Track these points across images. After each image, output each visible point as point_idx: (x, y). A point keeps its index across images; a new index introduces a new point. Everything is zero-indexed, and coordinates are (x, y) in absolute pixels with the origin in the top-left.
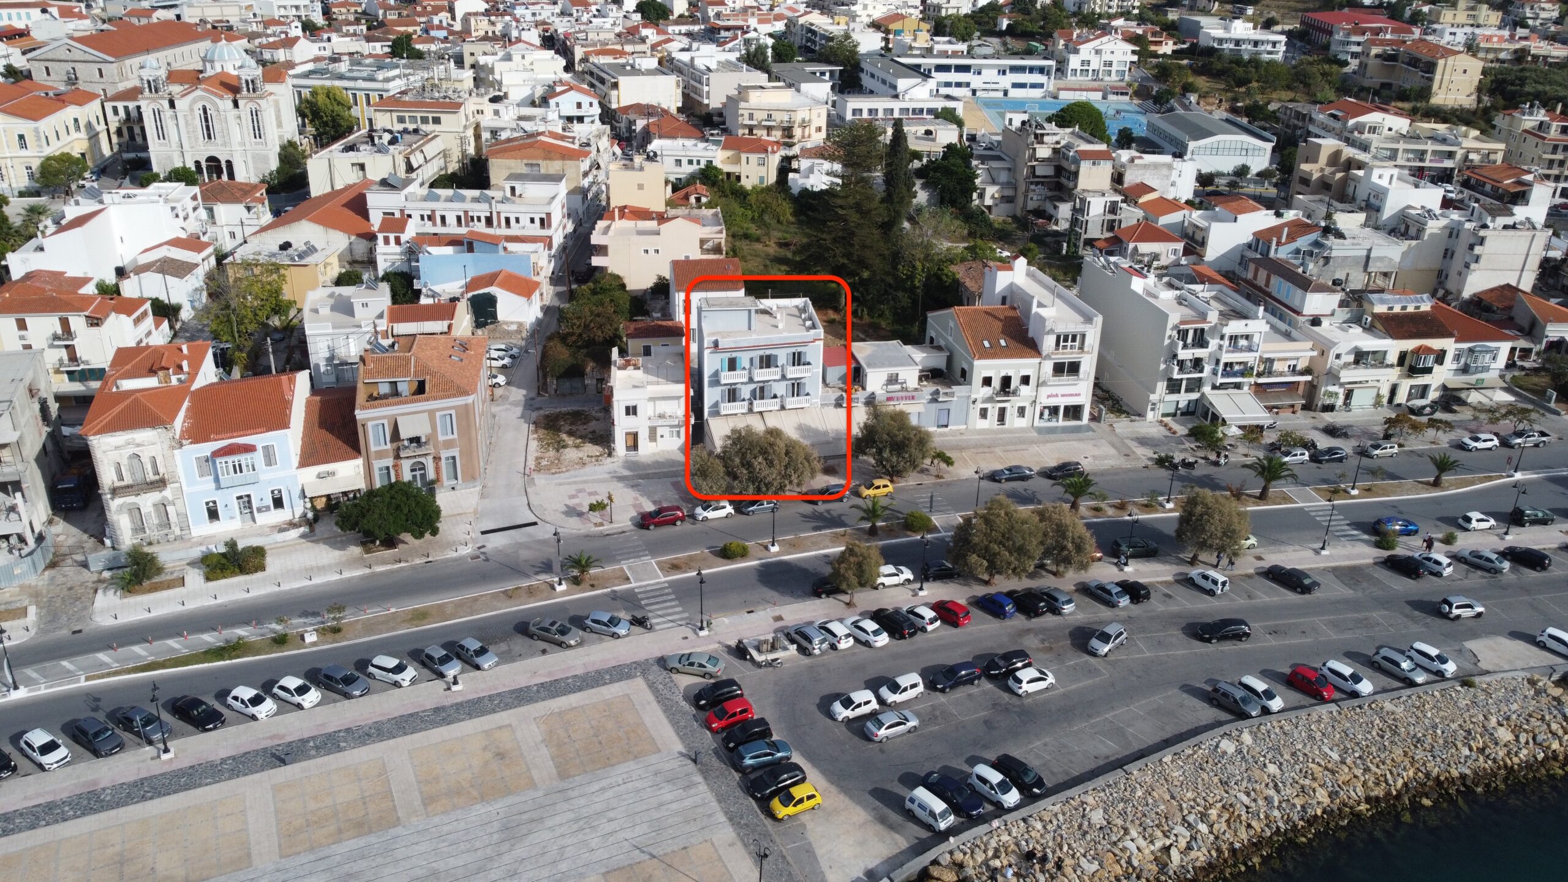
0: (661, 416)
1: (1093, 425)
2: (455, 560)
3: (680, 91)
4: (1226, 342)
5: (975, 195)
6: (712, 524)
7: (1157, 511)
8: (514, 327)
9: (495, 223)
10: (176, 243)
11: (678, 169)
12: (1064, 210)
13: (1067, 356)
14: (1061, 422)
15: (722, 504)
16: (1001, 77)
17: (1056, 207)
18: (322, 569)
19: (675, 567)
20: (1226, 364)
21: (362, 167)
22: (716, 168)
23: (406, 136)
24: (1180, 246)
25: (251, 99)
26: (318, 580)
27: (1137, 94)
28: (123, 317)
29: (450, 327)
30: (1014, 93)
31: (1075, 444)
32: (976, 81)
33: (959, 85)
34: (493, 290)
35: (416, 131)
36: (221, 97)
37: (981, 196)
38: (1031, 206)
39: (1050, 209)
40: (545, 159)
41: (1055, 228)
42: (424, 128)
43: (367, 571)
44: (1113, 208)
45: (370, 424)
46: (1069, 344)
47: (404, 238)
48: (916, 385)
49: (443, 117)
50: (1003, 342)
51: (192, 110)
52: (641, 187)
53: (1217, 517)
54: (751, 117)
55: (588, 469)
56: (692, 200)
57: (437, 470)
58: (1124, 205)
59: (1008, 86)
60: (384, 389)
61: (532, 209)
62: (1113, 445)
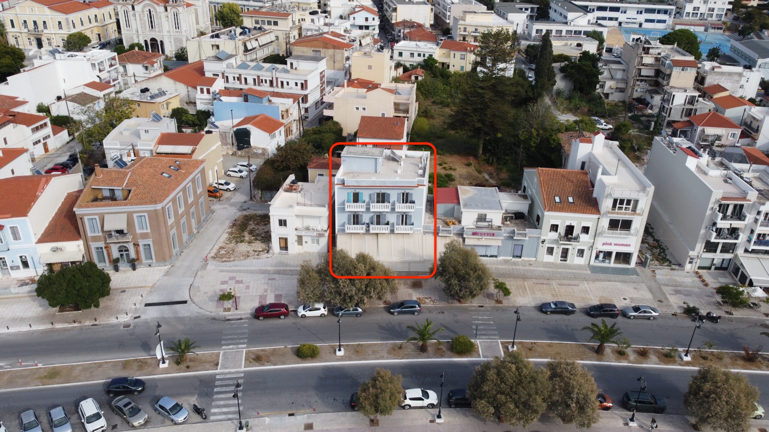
0: (308, 229)
1: (639, 269)
2: (113, 326)
3: (432, 14)
4: (761, 218)
5: (598, 86)
6: (308, 321)
7: (674, 362)
8: (260, 151)
9: (275, 84)
10: (92, 85)
11: (412, 59)
12: (657, 100)
13: (621, 215)
14: (612, 264)
15: (317, 306)
16: (639, 15)
17: (652, 97)
18: (21, 320)
19: (258, 359)
20: (759, 235)
21: (218, 47)
22: (434, 59)
23: (255, 32)
24: (738, 132)
25: (174, 7)
26: (12, 330)
27: (729, 29)
28: (24, 127)
29: (193, 152)
30: (646, 25)
31: (619, 285)
32: (622, 17)
33: (611, 19)
34: (249, 127)
35: (260, 28)
36: (158, 4)
37: (602, 87)
38: (636, 95)
39: (648, 98)
40: (324, 48)
41: (650, 111)
42: (266, 27)
43: (50, 326)
44: (692, 101)
45: (86, 218)
46: (624, 206)
47: (212, 90)
48: (500, 224)
49: (280, 22)
50: (571, 200)
51: (143, 11)
52: (370, 67)
54: (465, 30)
55: (249, 261)
56: (413, 78)
57: (137, 252)
58: (701, 99)
59: (643, 21)
60: (107, 194)
61: (296, 77)
62: (650, 290)
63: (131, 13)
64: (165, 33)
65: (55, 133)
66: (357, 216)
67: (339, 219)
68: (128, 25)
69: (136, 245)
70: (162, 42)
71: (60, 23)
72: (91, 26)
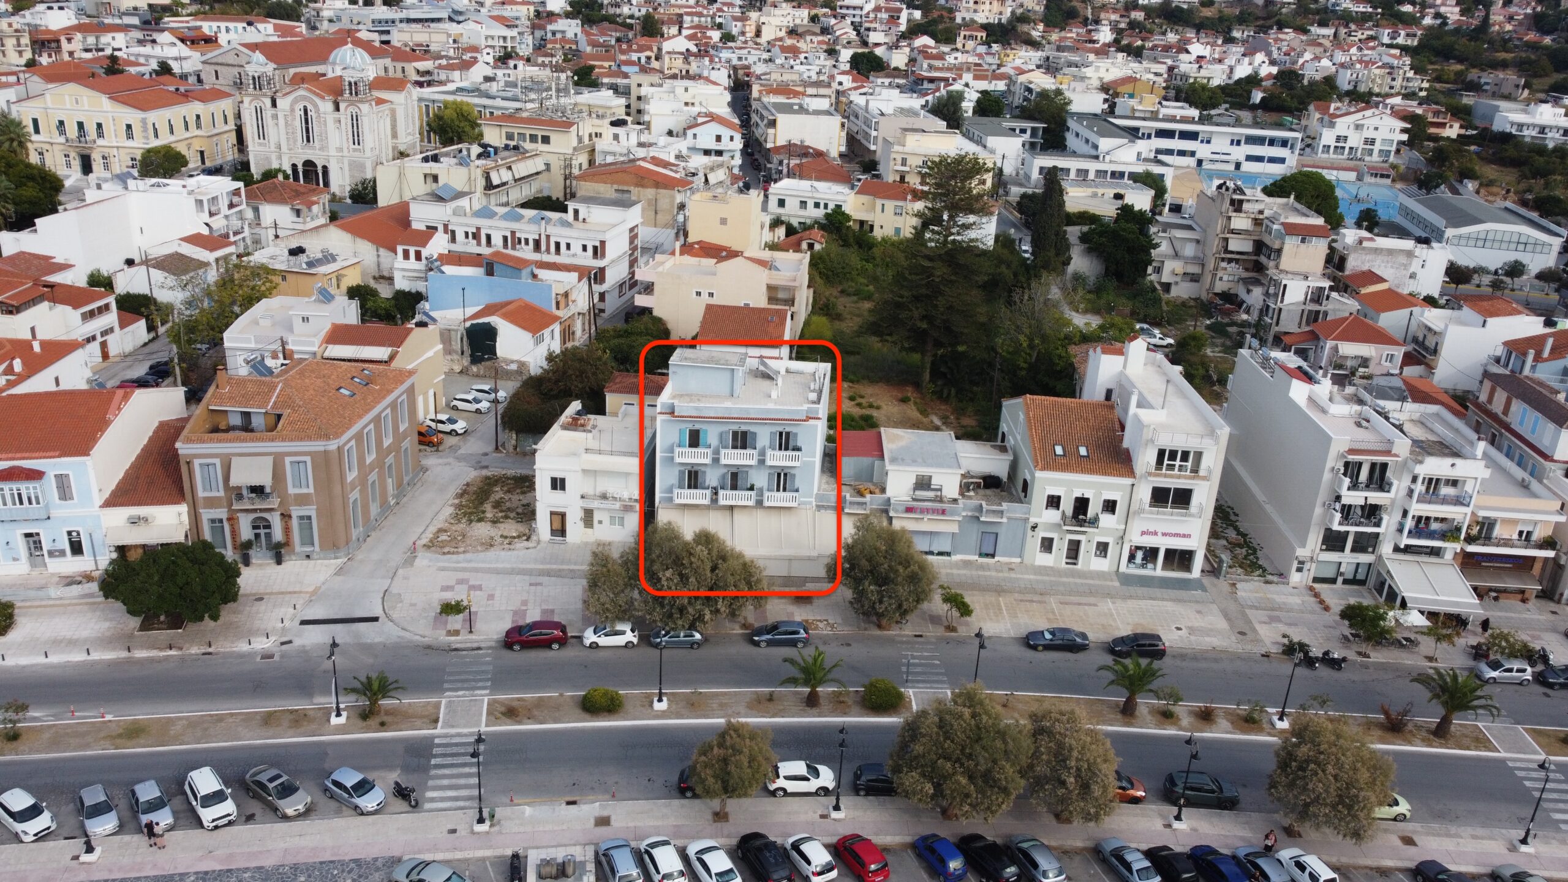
0: (604, 497)
1: (1207, 581)
2: (242, 656)
3: (844, 134)
4: (1420, 488)
5: (1150, 270)
6: (601, 654)
7: (1260, 730)
8: (514, 367)
9: (543, 247)
10: (195, 240)
11: (802, 213)
12: (1255, 297)
13: (1172, 481)
14: (1158, 570)
15: (619, 627)
16: (1235, 147)
17: (1249, 291)
18: (71, 643)
19: (511, 713)
20: (1420, 518)
21: (435, 178)
22: (843, 213)
23: (506, 153)
24: (1399, 352)
25: (352, 103)
26: (54, 659)
27: (1401, 178)
28: (68, 309)
29: (392, 357)
30: (1248, 167)
31: (1169, 606)
32: (1202, 150)
33: (1182, 153)
34: (494, 320)
35: (516, 148)
36: (323, 98)
37: (1158, 270)
38: (1219, 287)
39: (1242, 294)
40: (637, 185)
41: (1245, 317)
42: (527, 145)
43: (124, 654)
44: (1318, 296)
45: (197, 463)
46: (1178, 463)
47: (425, 253)
48: (956, 495)
49: (554, 137)
50: (1083, 451)
51: (292, 110)
52: (724, 221)
53: (1330, 769)
54: (904, 162)
55: (492, 554)
56: (804, 246)
57: (287, 530)
58: (1334, 295)
59: (1242, 159)
60: (236, 420)
61: (583, 235)
62: (1226, 616)
63: (269, 112)
64: (333, 152)
65: (123, 325)
66: (696, 473)
67: (663, 479)
68: (262, 134)
69: (286, 517)
70: (325, 168)
71: (129, 127)
72: (188, 135)
